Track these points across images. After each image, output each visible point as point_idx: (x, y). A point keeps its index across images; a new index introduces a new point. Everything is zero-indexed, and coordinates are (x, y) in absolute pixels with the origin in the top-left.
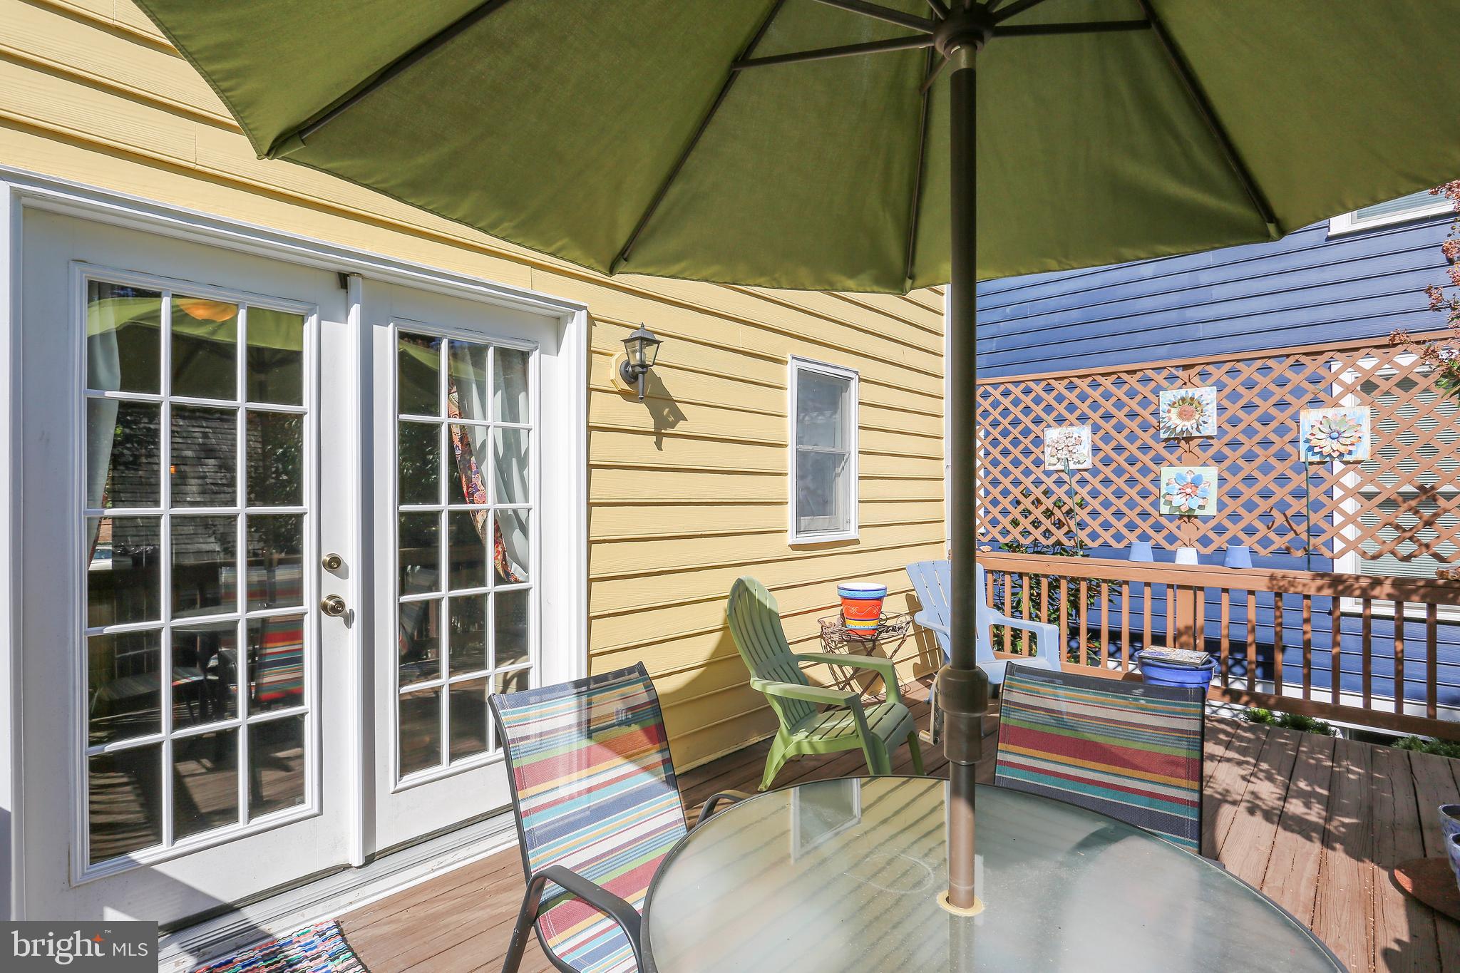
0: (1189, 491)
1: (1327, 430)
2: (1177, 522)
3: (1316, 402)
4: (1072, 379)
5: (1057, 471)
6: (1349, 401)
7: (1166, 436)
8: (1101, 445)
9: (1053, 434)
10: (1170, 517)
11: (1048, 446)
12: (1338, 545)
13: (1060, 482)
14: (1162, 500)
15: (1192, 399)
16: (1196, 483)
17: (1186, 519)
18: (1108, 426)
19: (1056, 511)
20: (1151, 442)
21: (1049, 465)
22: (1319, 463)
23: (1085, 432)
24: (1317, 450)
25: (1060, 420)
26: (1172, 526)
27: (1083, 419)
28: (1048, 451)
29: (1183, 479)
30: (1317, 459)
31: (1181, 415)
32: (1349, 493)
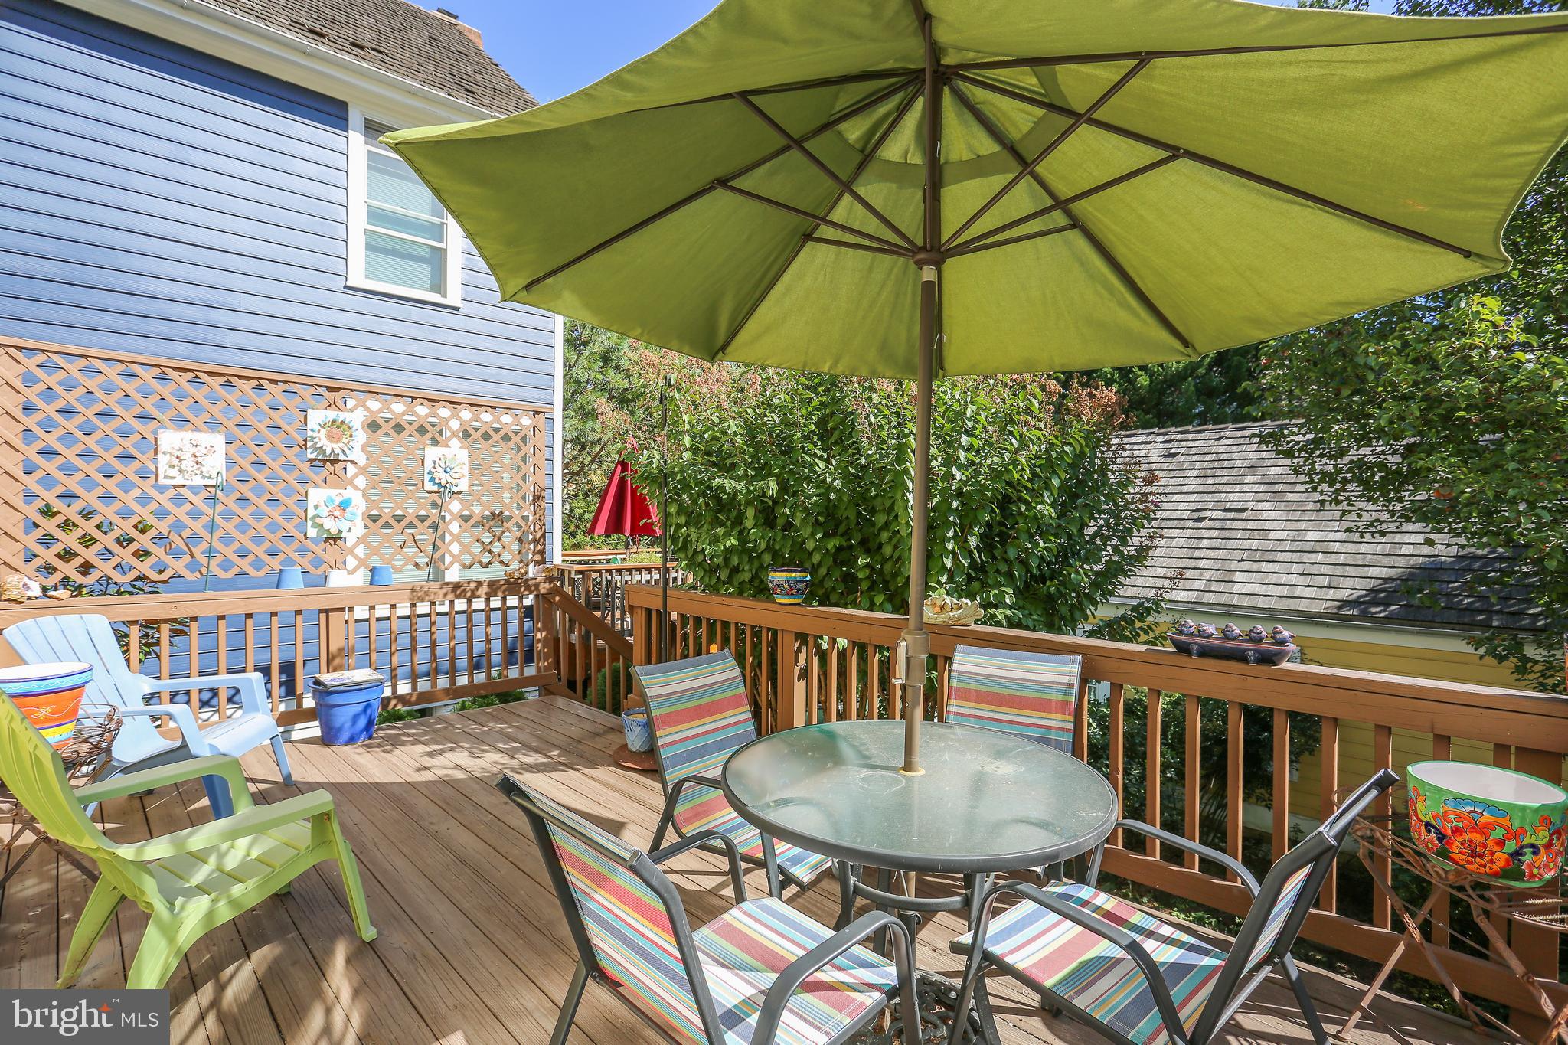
0: (337, 513)
1: (443, 465)
2: (324, 545)
3: (435, 443)
4: (198, 373)
5: (174, 487)
6: (455, 443)
7: (313, 456)
8: (236, 458)
9: (170, 439)
10: (316, 541)
11: (164, 453)
12: (448, 559)
13: (178, 499)
14: (310, 523)
15: (343, 422)
16: (344, 506)
17: (332, 542)
18: (247, 436)
19: (174, 537)
20: (295, 461)
21: (166, 477)
22: (435, 492)
23: (218, 440)
24: (437, 481)
25: (180, 421)
26: (318, 550)
27: (213, 424)
28: (163, 460)
29: (333, 501)
30: (435, 488)
31: (329, 436)
32: (454, 517)
